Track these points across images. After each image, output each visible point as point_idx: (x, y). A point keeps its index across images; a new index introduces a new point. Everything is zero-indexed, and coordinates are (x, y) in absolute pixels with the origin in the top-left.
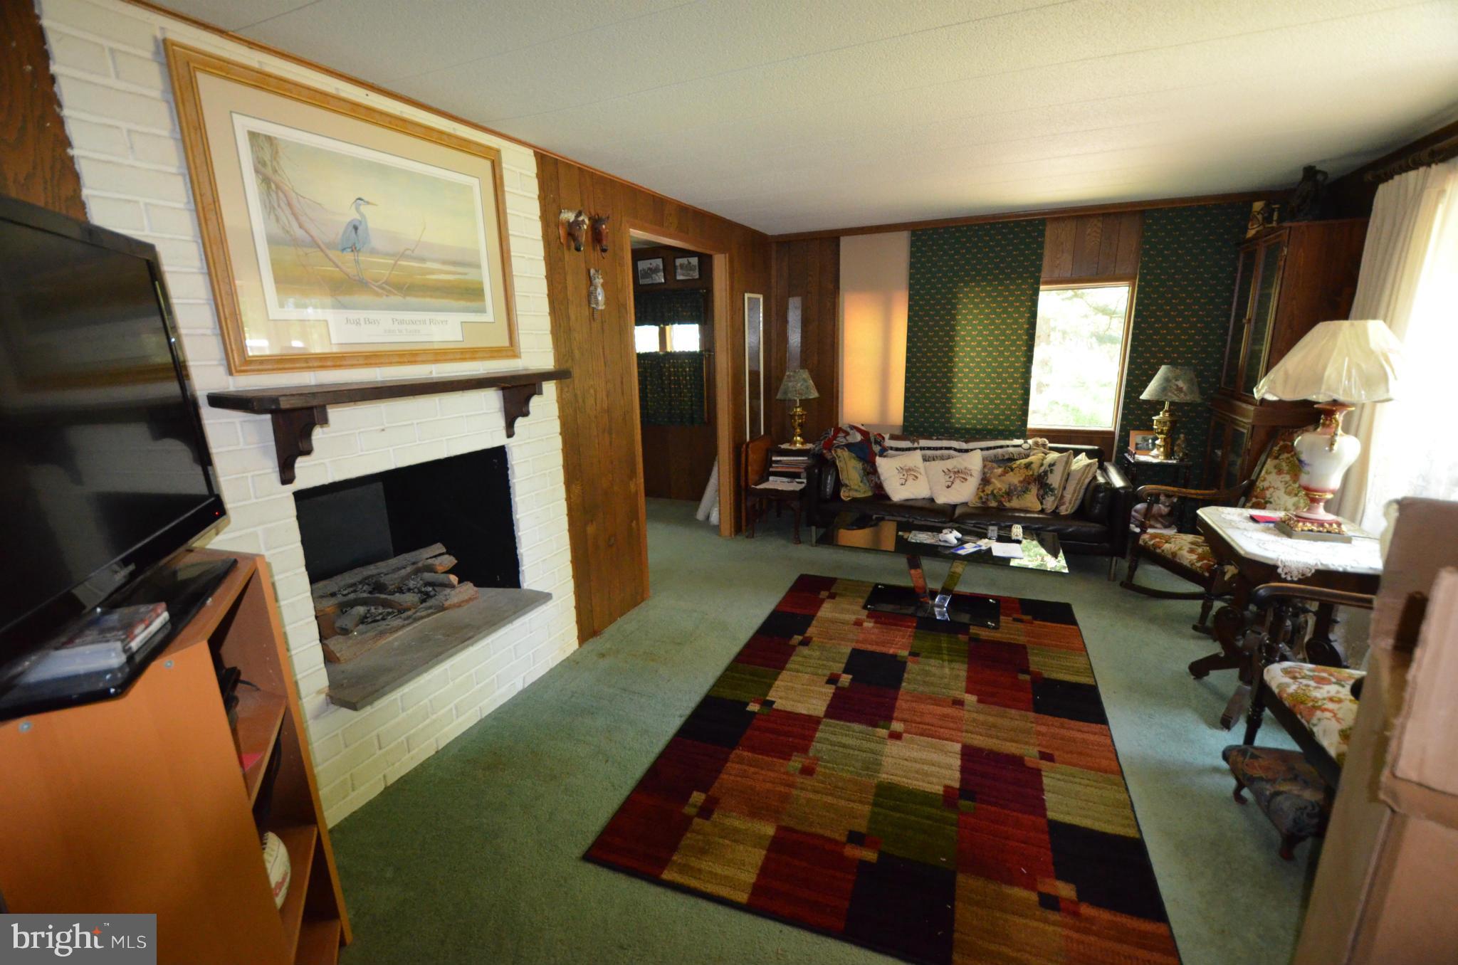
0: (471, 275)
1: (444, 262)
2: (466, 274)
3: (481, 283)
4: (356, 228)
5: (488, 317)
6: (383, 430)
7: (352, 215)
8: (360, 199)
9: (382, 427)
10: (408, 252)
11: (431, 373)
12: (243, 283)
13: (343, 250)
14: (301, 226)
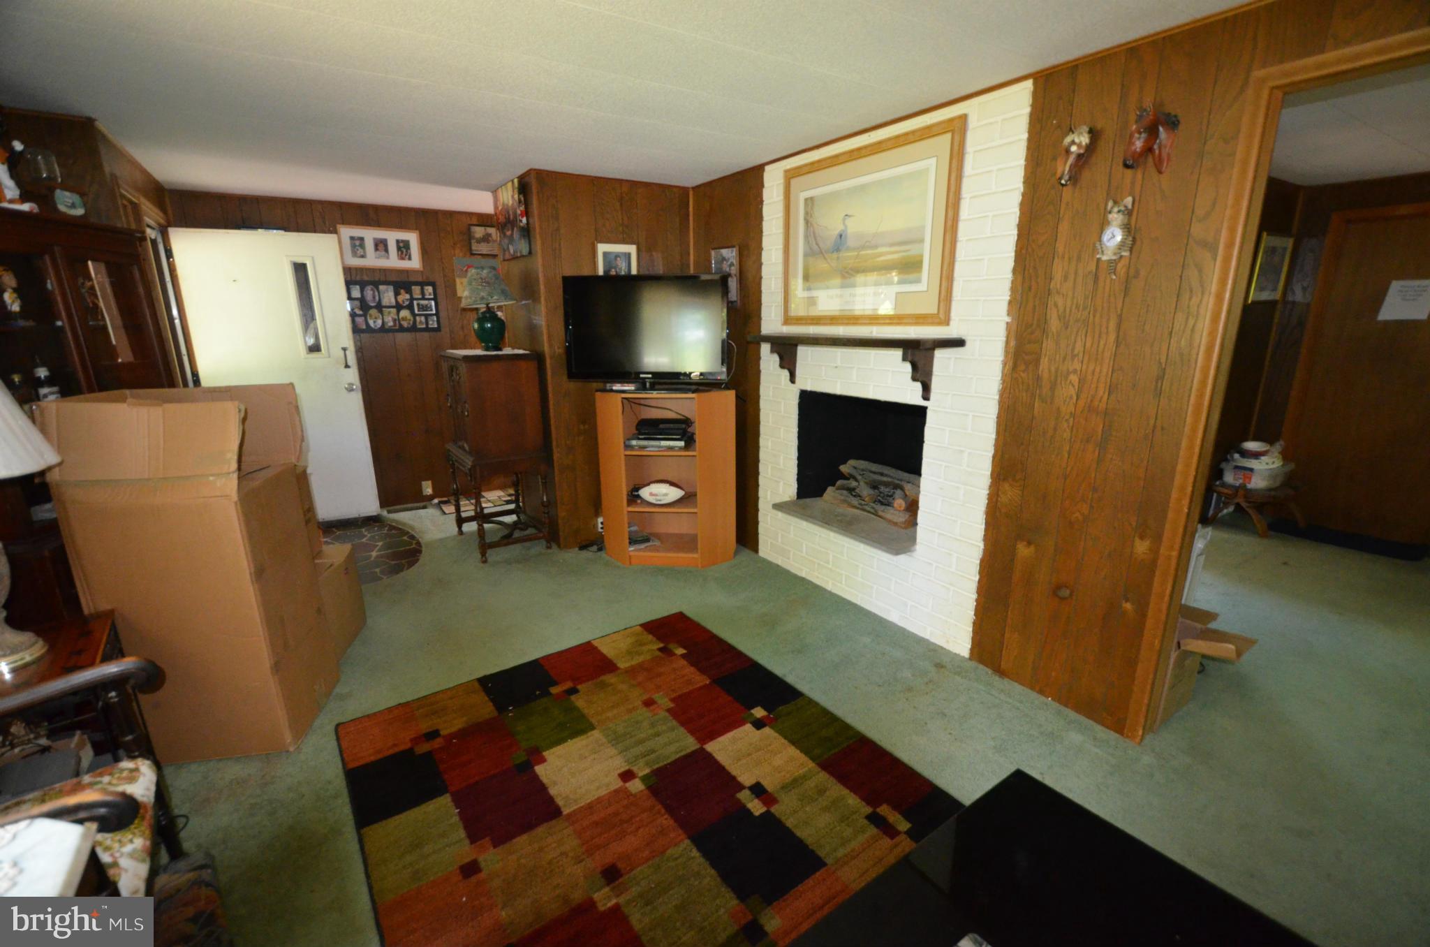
0: (913, 250)
1: (892, 245)
2: (907, 251)
3: (921, 256)
4: (841, 236)
5: (922, 287)
6: (836, 367)
7: (840, 227)
8: (846, 215)
9: (835, 365)
10: (868, 244)
11: (871, 332)
12: (792, 282)
13: (833, 252)
14: (817, 244)
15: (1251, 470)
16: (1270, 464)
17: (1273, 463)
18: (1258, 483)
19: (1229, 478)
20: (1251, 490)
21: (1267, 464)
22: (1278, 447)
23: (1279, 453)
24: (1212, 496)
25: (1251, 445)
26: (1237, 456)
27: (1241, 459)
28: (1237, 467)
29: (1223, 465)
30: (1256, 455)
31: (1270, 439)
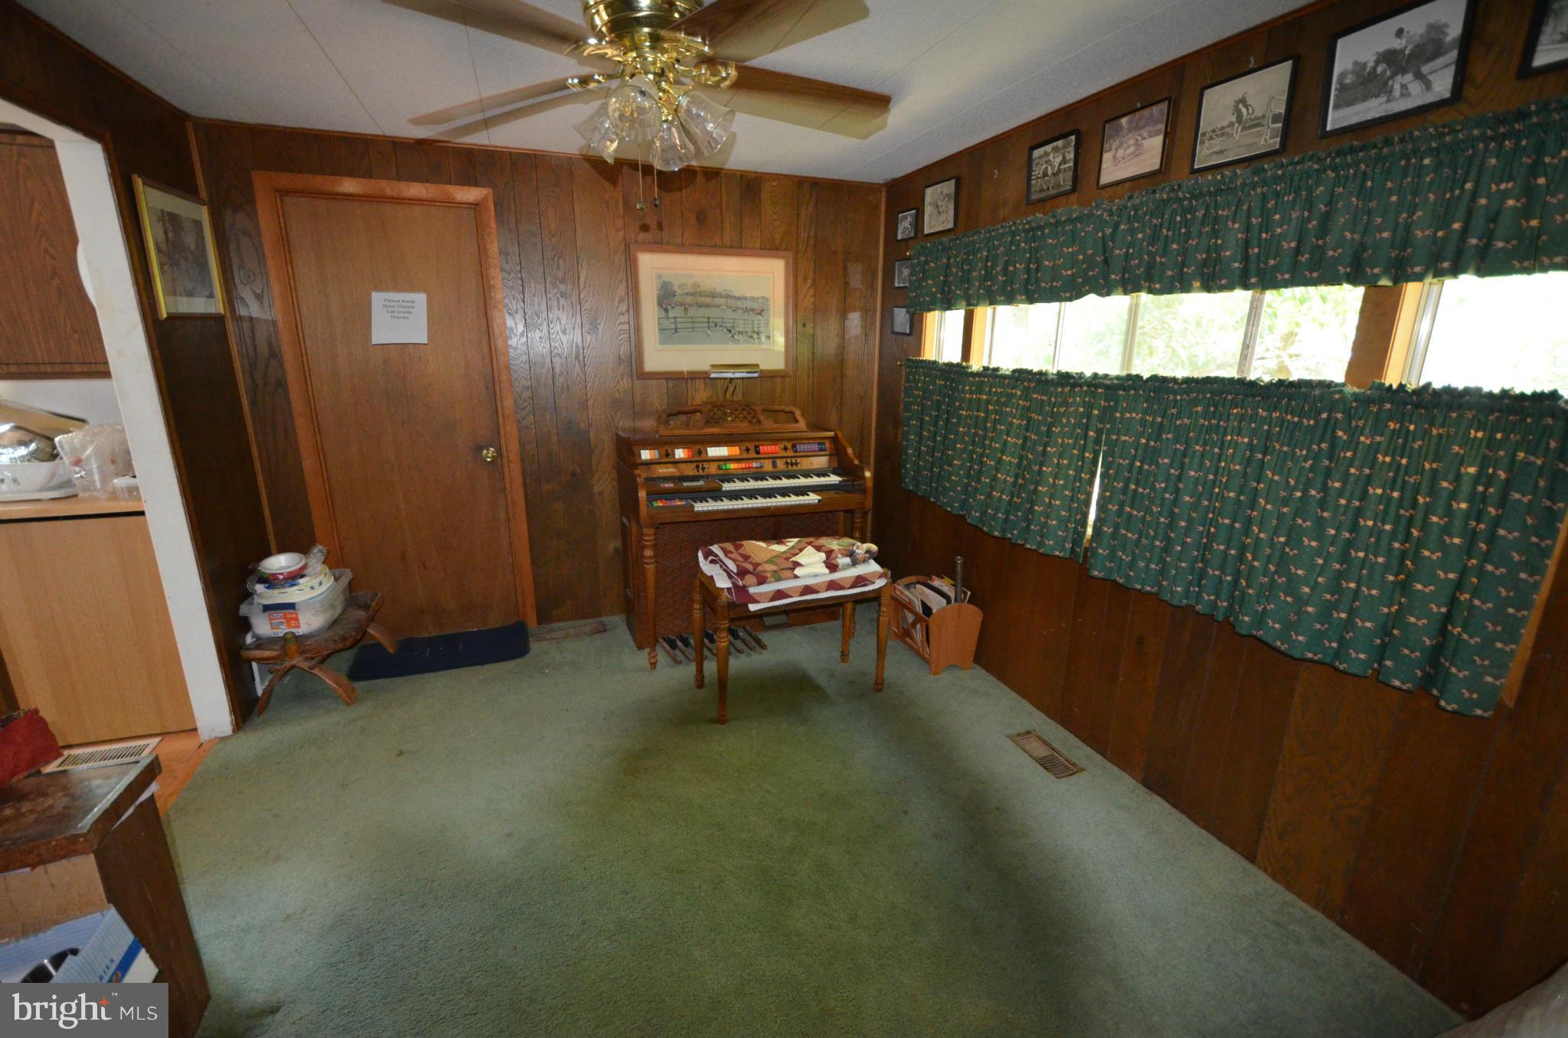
15: (291, 606)
16: (316, 586)
17: (320, 584)
18: (310, 622)
19: (263, 626)
20: (305, 637)
21: (312, 588)
22: (317, 553)
23: (324, 563)
24: (251, 666)
25: (279, 563)
26: (260, 588)
27: (270, 592)
28: (267, 608)
29: (244, 610)
30: (293, 578)
31: (300, 544)
